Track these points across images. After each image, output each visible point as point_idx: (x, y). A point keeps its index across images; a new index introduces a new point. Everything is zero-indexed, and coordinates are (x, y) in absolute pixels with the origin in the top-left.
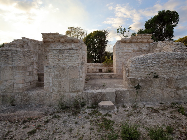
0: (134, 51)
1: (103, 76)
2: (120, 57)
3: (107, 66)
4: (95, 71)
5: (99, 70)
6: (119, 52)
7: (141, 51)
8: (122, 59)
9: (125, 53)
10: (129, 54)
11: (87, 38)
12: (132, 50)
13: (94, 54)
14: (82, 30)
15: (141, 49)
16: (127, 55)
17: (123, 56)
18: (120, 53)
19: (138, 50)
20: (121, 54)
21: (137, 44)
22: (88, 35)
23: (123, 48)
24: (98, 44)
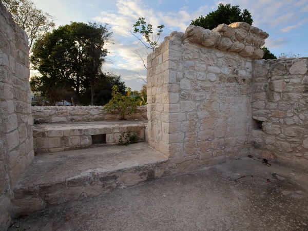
0: (221, 78)
1: (115, 177)
2: (183, 97)
3: (118, 116)
4: (76, 141)
5: (93, 136)
6: (180, 75)
7: (236, 79)
8: (190, 105)
9: (200, 83)
10: (209, 88)
11: (55, 36)
12: (217, 74)
13: (74, 75)
14: (40, 12)
15: (237, 73)
16: (204, 88)
17: (193, 93)
18: (183, 81)
19: (231, 75)
20: (185, 84)
21: (228, 55)
22: (57, 28)
23: (192, 63)
24: (83, 55)
